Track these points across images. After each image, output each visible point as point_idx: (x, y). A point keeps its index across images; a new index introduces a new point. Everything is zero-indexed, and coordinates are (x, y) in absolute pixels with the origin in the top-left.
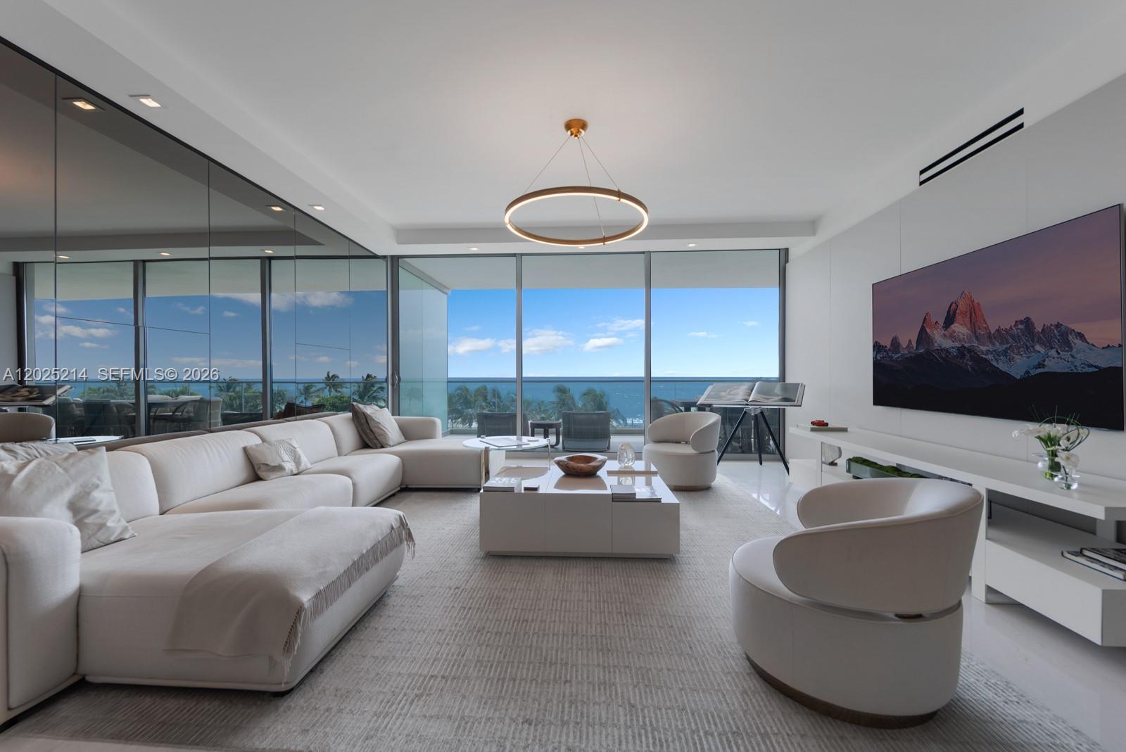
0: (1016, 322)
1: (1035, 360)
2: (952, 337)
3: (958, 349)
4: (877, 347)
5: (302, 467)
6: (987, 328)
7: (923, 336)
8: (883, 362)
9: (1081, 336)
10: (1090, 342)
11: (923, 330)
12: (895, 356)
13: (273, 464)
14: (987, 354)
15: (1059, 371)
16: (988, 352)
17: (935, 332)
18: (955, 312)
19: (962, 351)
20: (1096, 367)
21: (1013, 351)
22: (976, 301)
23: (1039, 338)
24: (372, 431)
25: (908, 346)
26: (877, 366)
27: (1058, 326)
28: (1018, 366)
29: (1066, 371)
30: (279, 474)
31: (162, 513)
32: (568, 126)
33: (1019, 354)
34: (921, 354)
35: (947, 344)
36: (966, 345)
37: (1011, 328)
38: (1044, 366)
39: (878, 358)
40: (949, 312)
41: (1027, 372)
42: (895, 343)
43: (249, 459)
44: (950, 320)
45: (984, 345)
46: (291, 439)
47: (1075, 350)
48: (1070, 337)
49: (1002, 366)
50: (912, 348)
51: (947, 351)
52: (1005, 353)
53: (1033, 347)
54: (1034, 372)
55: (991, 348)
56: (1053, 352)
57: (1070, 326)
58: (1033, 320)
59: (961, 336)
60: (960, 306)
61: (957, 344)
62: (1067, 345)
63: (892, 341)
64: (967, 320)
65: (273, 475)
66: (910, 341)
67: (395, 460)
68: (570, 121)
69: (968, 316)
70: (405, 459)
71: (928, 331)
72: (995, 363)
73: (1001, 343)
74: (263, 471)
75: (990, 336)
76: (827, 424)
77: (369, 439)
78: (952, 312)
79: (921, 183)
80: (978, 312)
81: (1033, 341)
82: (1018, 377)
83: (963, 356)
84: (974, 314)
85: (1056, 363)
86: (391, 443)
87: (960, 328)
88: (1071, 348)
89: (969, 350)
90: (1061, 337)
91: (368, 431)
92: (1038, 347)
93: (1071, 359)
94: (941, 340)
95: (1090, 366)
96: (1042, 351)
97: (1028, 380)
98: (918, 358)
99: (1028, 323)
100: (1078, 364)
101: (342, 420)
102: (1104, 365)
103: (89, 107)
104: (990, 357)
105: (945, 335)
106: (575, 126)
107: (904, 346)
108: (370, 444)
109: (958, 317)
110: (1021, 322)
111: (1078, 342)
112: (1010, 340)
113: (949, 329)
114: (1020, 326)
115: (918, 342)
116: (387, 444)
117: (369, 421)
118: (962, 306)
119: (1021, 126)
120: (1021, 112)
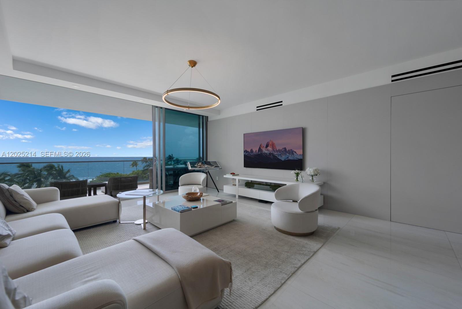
1: (286, 157)
2: (268, 150)
3: (269, 153)
4: (245, 151)
6: (276, 149)
7: (260, 149)
8: (248, 155)
9: (295, 152)
10: (297, 154)
11: (260, 148)
12: (252, 154)
19: (270, 154)
22: (274, 143)
23: (287, 152)
25: (255, 152)
26: (245, 156)
27: (291, 150)
28: (283, 158)
29: (293, 159)
33: (283, 155)
35: (266, 152)
37: (282, 149)
38: (288, 158)
39: (246, 154)
41: (285, 159)
42: (252, 151)
44: (267, 146)
45: (275, 153)
48: (294, 152)
49: (280, 158)
51: (266, 153)
52: (280, 155)
54: (286, 159)
55: (277, 154)
56: (290, 155)
57: (293, 150)
59: (270, 150)
61: (269, 152)
62: (293, 154)
64: (272, 147)
66: (256, 151)
71: (261, 148)
72: (278, 157)
73: (279, 153)
75: (277, 151)
76: (235, 174)
78: (268, 145)
80: (274, 145)
82: (283, 160)
84: (273, 145)
85: (291, 158)
87: (270, 148)
89: (272, 154)
90: (292, 152)
92: (287, 154)
93: (293, 157)
94: (264, 150)
95: (297, 158)
96: (288, 155)
97: (285, 161)
98: (258, 155)
99: (285, 148)
100: (295, 158)
102: (299, 158)
104: (277, 156)
107: (254, 152)
109: (269, 146)
110: (284, 148)
112: (282, 152)
113: (267, 149)
114: (284, 149)
115: (259, 151)
116: (33, 208)
117: (14, 195)
118: (270, 143)
119: (282, 105)
120: (282, 102)
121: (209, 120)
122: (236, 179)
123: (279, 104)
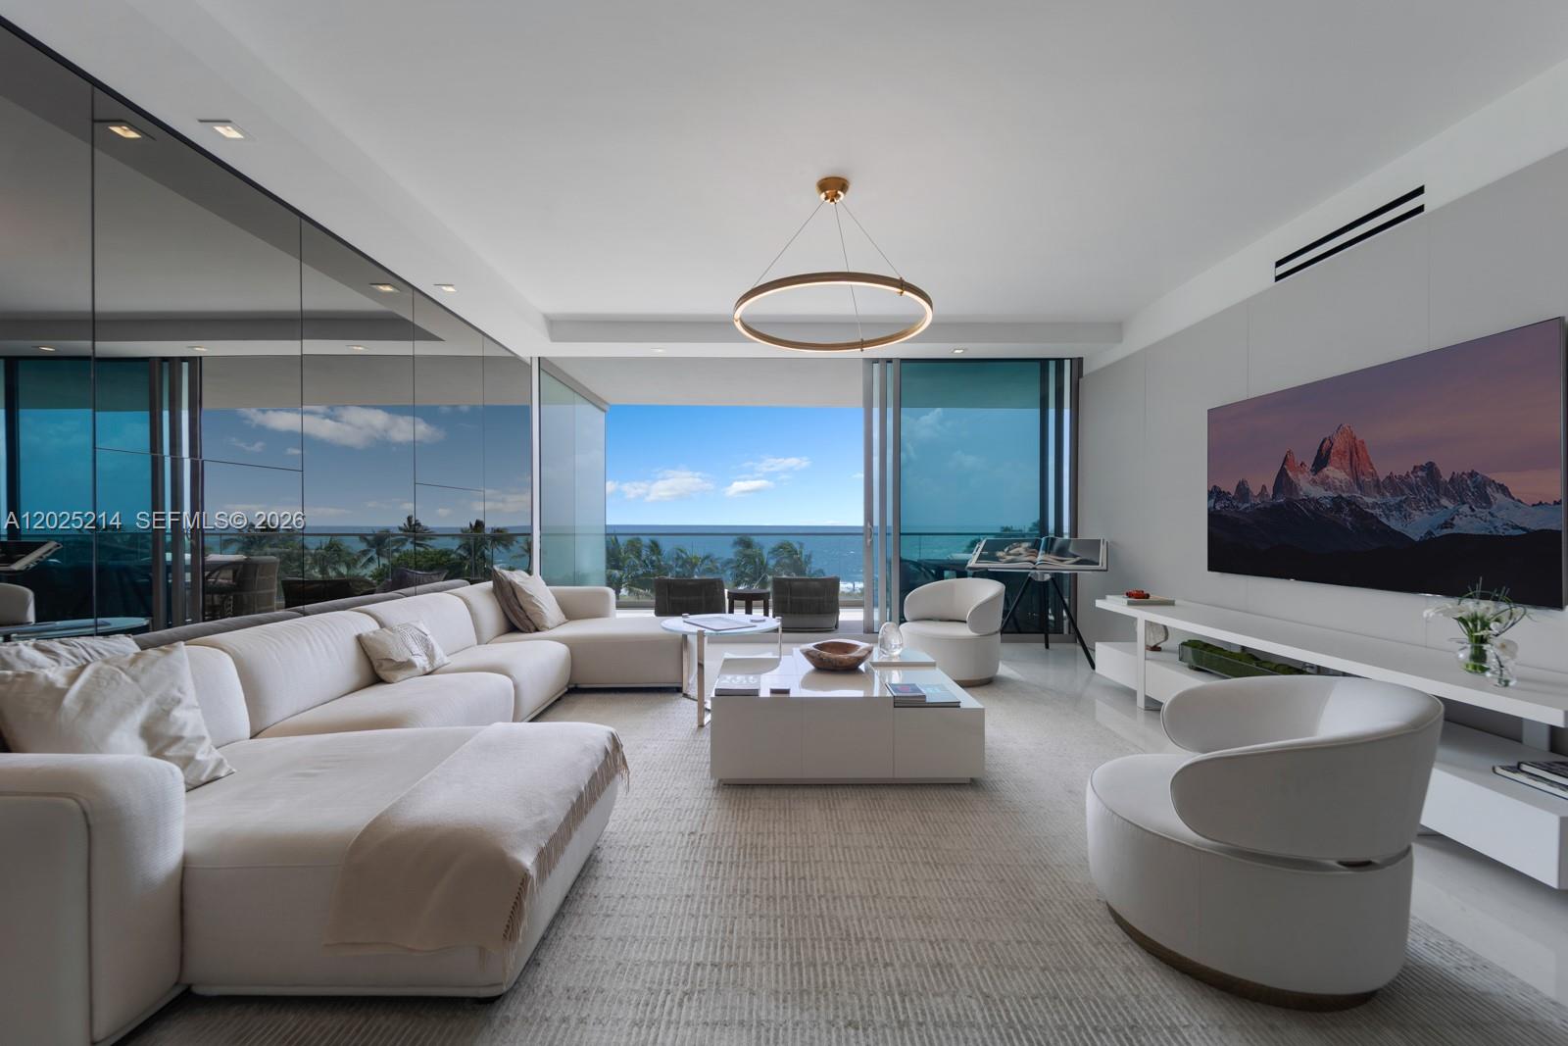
0: (1415, 467)
1: (1440, 517)
2: (1325, 484)
3: (1333, 499)
4: (1214, 494)
5: (437, 662)
6: (1374, 473)
7: (1283, 481)
8: (1224, 513)
9: (1503, 489)
10: (1516, 498)
11: (1282, 473)
12: (1243, 506)
13: (399, 660)
14: (1373, 508)
15: (1471, 532)
16: (1375, 505)
17: (1300, 476)
18: (1329, 451)
19: (1337, 502)
20: (1523, 529)
21: (1409, 505)
22: (1359, 439)
23: (1447, 489)
24: (521, 608)
25: (1261, 493)
26: (1212, 516)
27: (1473, 474)
28: (1417, 525)
29: (1483, 532)
30: (408, 673)
32: (822, 185)
33: (1418, 508)
34: (1280, 505)
35: (1317, 492)
36: (1344, 495)
37: (1407, 475)
38: (1452, 526)
39: (1218, 508)
40: (1320, 450)
41: (1430, 533)
42: (1243, 490)
43: (365, 653)
44: (1321, 461)
45: (1369, 496)
46: (417, 621)
47: (1494, 507)
48: (1489, 490)
49: (1395, 524)
50: (1267, 496)
51: (1317, 501)
52: (1399, 507)
53: (1438, 500)
54: (1438, 533)
55: (1379, 500)
56: (1465, 509)
57: (1489, 476)
58: (1438, 465)
59: (1338, 483)
60: (1336, 444)
61: (1330, 494)
62: (1487, 500)
63: (1238, 486)
64: (1346, 463)
65: (401, 675)
66: (1264, 487)
67: (562, 650)
68: (826, 179)
69: (1348, 457)
70: (575, 647)
71: (1290, 474)
72: (1384, 520)
73: (1394, 494)
74: (386, 670)
75: (1377, 484)
76: (1148, 596)
77: (517, 619)
78: (1324, 452)
79: (1278, 278)
80: (1361, 451)
81: (1438, 492)
82: (1417, 539)
83: (1340, 509)
84: (1355, 455)
85: (1469, 522)
86: (549, 625)
87: (1335, 473)
88: (1489, 503)
89: (1349, 502)
90: (1476, 489)
91: (516, 608)
92: (1444, 502)
93: (1489, 518)
94: (1307, 486)
95: (1516, 527)
96: (1451, 506)
97: (1429, 542)
98: (1273, 510)
99: (1431, 469)
100: (1498, 524)
101: (479, 593)
102: (1534, 527)
103: (132, 135)
104: (1377, 512)
105: (1314, 482)
106: (834, 186)
107: (1256, 494)
108: (521, 628)
109: (1333, 458)
110: (1422, 468)
111: (1499, 496)
112: (1407, 491)
113: (1320, 474)
114: (1420, 474)
115: (1277, 487)
116: (544, 626)
117: (518, 594)
118: (1339, 444)
119: (1420, 209)
120: (1420, 191)
121: (1086, 371)
122: (1135, 619)
123: (1406, 206)
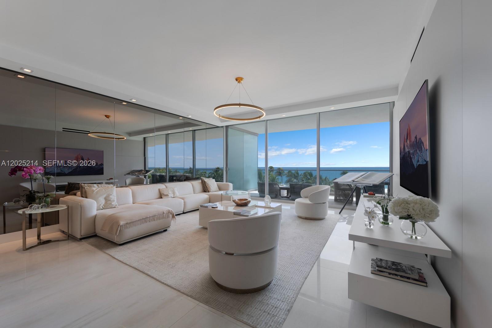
5: (175, 196)
13: (166, 194)
30: (167, 197)
31: (133, 203)
32: (237, 80)
43: (160, 192)
46: (174, 187)
74: (163, 196)
86: (211, 191)
91: (205, 187)
101: (198, 183)
108: (205, 191)
117: (206, 184)
